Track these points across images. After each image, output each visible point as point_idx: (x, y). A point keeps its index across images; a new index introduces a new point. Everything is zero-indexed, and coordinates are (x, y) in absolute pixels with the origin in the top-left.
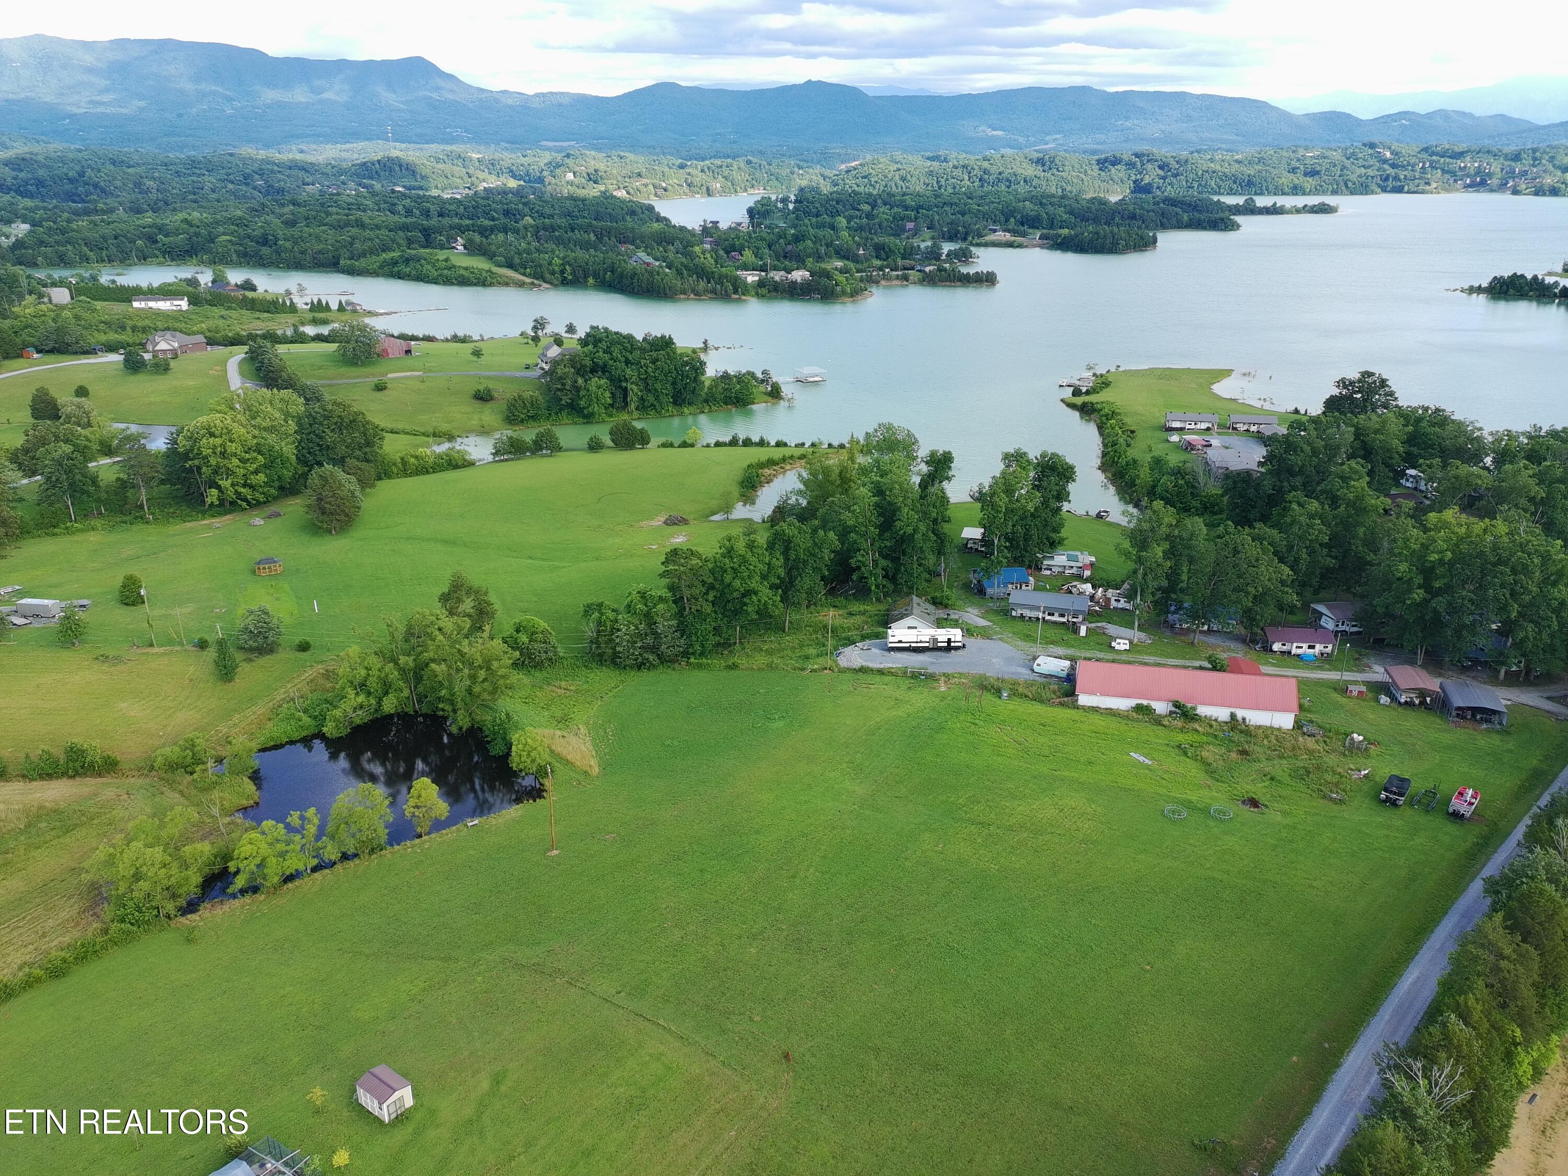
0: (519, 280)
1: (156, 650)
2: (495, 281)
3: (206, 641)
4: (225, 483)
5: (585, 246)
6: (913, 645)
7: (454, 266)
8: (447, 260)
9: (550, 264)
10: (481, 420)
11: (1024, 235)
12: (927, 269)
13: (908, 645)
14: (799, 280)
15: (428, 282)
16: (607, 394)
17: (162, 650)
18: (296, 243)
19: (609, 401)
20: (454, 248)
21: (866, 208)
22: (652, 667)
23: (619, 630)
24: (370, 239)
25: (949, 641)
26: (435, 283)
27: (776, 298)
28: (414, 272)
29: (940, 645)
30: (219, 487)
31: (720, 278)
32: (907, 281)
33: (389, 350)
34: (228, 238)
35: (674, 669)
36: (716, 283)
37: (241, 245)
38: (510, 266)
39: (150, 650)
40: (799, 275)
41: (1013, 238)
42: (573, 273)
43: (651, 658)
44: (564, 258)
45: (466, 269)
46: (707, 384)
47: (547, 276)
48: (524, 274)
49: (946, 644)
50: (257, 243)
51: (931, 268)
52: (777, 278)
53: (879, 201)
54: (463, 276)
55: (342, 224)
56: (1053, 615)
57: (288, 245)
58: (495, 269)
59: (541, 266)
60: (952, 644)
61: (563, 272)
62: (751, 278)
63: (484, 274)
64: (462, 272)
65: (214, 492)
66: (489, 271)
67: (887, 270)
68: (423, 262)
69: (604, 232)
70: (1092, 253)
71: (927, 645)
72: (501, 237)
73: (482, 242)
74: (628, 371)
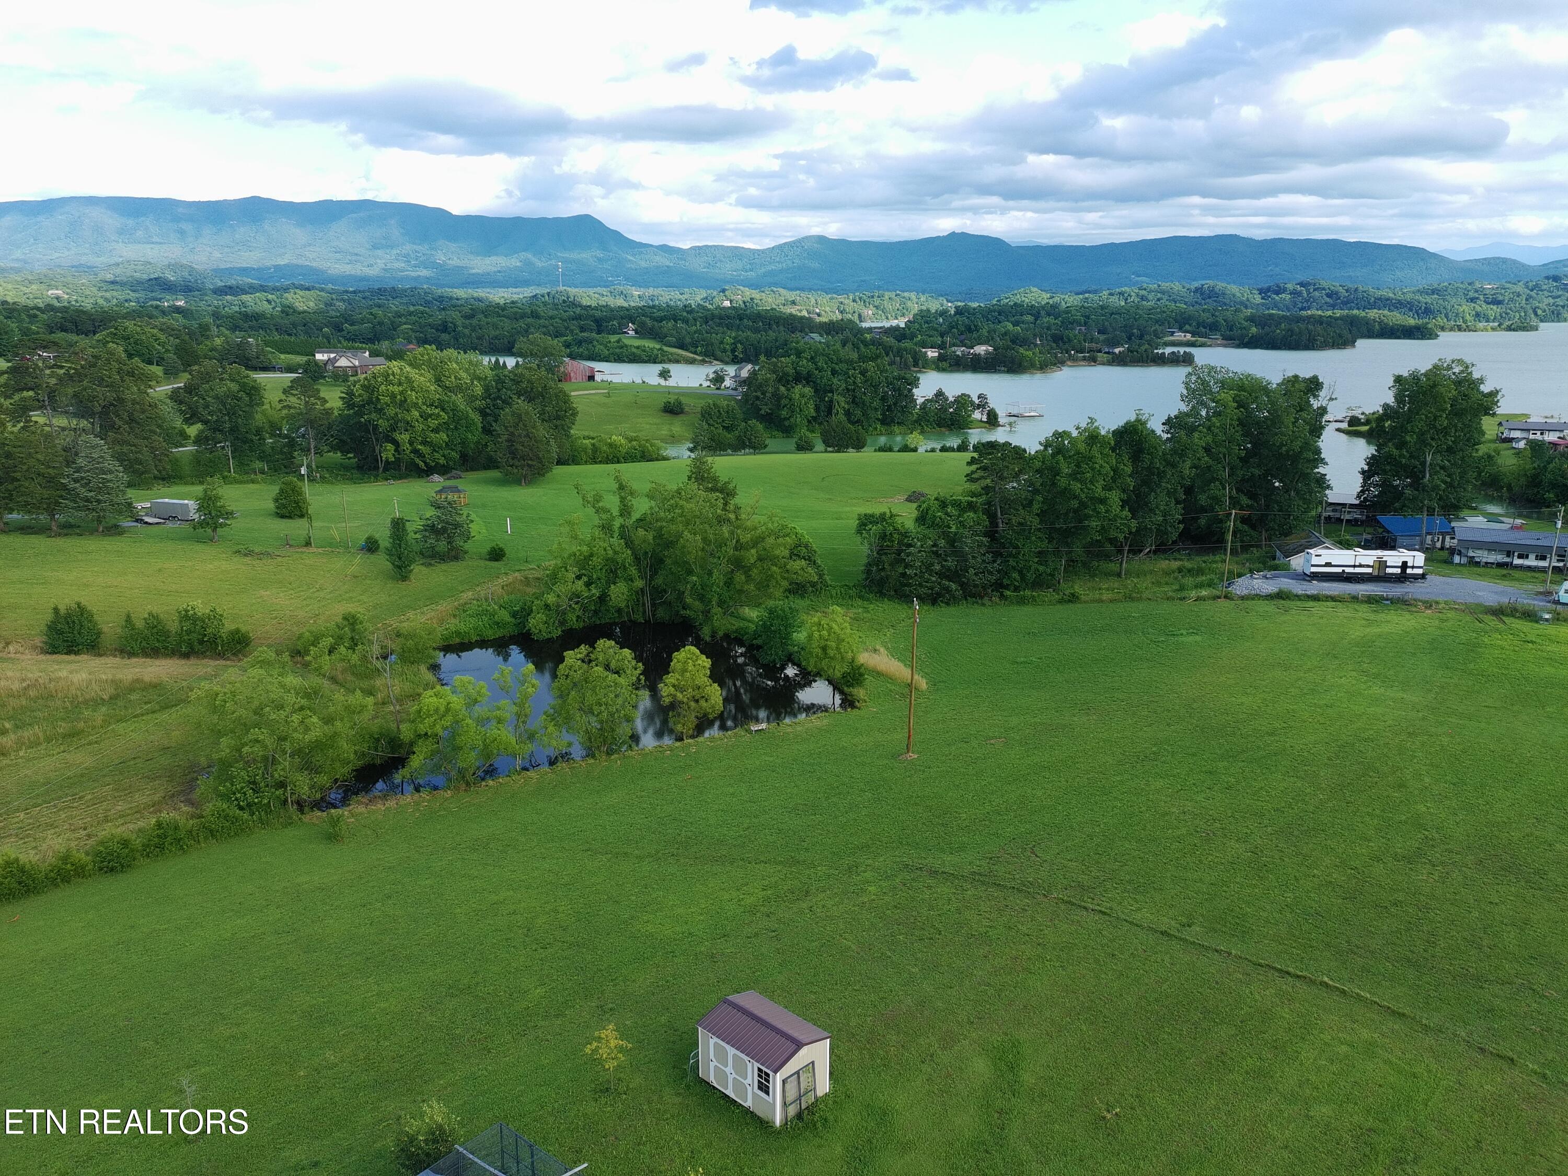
0: (692, 358)
1: (312, 550)
2: (665, 358)
3: (376, 542)
4: (403, 438)
5: (756, 331)
6: (1348, 570)
7: (626, 346)
8: (618, 341)
9: (722, 342)
10: (671, 431)
11: (1205, 336)
12: (1117, 351)
13: (1339, 570)
14: (983, 353)
15: (599, 361)
16: (811, 406)
17: (320, 550)
18: (474, 330)
19: (813, 413)
20: (626, 333)
21: (1029, 318)
22: (951, 600)
23: (910, 546)
24: (544, 327)
25: (1404, 565)
26: (607, 361)
27: (958, 371)
28: (586, 352)
29: (1389, 570)
30: (396, 443)
31: (898, 352)
32: (1095, 362)
33: (572, 375)
34: (410, 327)
35: (983, 605)
36: (894, 357)
37: (421, 332)
38: (682, 347)
39: (305, 549)
40: (981, 349)
41: (1193, 339)
42: (745, 351)
43: (953, 586)
44: (735, 338)
45: (638, 348)
46: (920, 401)
47: (718, 353)
48: (695, 353)
49: (1399, 571)
50: (437, 330)
51: (1121, 349)
52: (959, 353)
53: (1043, 313)
54: (634, 353)
55: (518, 316)
56: (1527, 557)
57: (467, 331)
58: (665, 348)
59: (712, 344)
60: (1409, 571)
61: (733, 351)
62: (932, 354)
63: (655, 352)
64: (634, 350)
65: (390, 447)
66: (660, 349)
67: (1073, 352)
68: (595, 343)
69: (772, 322)
70: (1285, 349)
71: (1369, 570)
72: (671, 324)
73: (653, 326)
74: (835, 381)
